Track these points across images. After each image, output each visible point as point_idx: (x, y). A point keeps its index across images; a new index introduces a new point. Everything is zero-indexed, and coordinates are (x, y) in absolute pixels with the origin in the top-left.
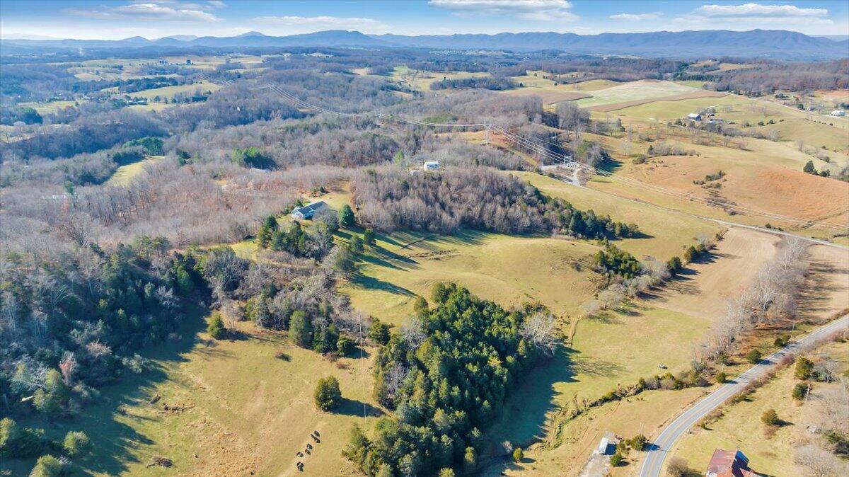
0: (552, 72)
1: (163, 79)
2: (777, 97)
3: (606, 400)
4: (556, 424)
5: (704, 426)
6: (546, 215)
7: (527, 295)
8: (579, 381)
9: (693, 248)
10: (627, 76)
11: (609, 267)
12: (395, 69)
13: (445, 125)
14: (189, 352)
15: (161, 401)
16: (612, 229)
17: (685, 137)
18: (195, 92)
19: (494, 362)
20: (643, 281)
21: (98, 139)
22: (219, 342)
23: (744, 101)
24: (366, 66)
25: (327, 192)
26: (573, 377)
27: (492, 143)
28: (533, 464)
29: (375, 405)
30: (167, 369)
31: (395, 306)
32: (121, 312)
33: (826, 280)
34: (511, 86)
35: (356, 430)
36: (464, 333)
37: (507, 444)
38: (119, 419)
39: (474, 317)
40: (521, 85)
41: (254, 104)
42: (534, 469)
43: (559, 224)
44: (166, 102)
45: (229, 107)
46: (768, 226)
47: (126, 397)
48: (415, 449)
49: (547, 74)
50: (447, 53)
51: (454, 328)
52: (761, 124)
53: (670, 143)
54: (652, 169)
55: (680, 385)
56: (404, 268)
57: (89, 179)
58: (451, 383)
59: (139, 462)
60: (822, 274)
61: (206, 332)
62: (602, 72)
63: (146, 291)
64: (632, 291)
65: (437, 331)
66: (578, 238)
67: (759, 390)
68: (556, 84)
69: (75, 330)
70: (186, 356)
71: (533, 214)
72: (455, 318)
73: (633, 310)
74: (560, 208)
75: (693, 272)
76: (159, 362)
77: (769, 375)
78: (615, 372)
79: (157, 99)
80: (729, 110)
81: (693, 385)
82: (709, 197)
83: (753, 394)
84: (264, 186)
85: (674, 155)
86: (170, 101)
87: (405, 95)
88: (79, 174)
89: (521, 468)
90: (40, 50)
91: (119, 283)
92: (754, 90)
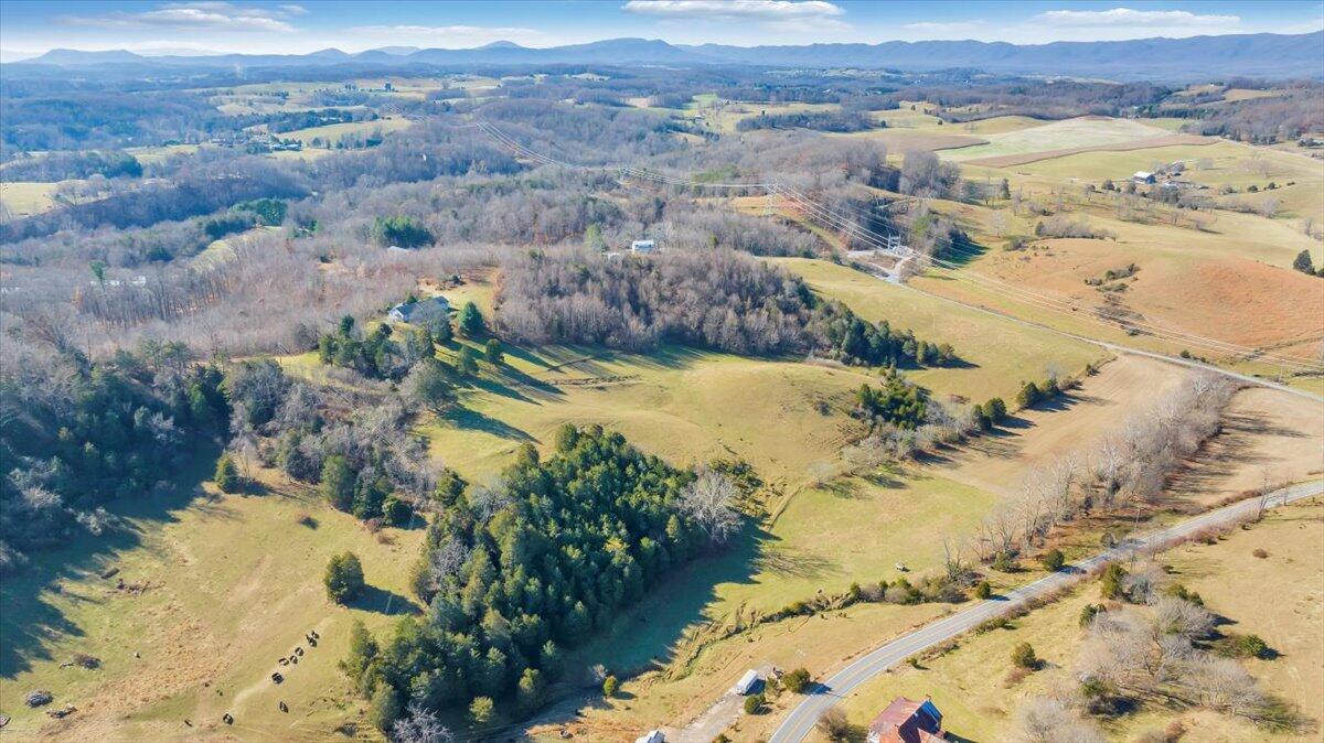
0: (941, 104)
1: (335, 113)
2: (1302, 144)
3: (788, 613)
4: (695, 646)
5: (914, 663)
6: (808, 327)
7: (728, 449)
8: (759, 583)
9: (1032, 385)
10: (1060, 110)
11: (877, 410)
12: (694, 97)
13: (719, 185)
14: (183, 509)
15: (118, 576)
16: (911, 352)
17: (1108, 208)
18: (372, 133)
19: (615, 546)
20: (926, 436)
21: (204, 200)
22: (228, 496)
23: (1244, 150)
24: (652, 93)
25: (463, 283)
26: (752, 577)
27: (781, 213)
28: (629, 703)
29: (413, 599)
30: (144, 532)
31: (493, 456)
32: (88, 446)
33: (1244, 445)
34: (866, 126)
35: (361, 632)
36: (581, 499)
37: (600, 669)
38: (48, 598)
39: (608, 475)
40: (884, 125)
41: (447, 151)
42: (628, 709)
43: (827, 341)
44: (329, 147)
45: (410, 155)
46: (1186, 355)
47: (70, 568)
48: (440, 666)
49: (931, 107)
50: (793, 73)
51: (567, 491)
52: (1254, 189)
53: (1075, 219)
54: (1027, 259)
55: (915, 597)
56: (535, 400)
57: (162, 256)
58: (529, 574)
59: (51, 659)
60: (1242, 435)
61: (213, 480)
62: (1019, 104)
63: (136, 417)
64: (902, 449)
65: (532, 495)
66: (855, 364)
67: (1035, 613)
68: (940, 123)
69: (17, 470)
70: (178, 514)
71: (786, 325)
72: (574, 477)
73: (898, 478)
74: (833, 316)
75: (1025, 424)
76: (133, 521)
77: (1064, 589)
78: (822, 572)
79: (317, 142)
80: (1207, 165)
81: (935, 599)
82: (1102, 305)
83: (1022, 618)
84: (379, 271)
85: (1074, 237)
86: (333, 144)
87: (691, 138)
88: (148, 251)
89: (610, 707)
90: (189, 71)
91: (98, 406)
92: (1268, 134)
